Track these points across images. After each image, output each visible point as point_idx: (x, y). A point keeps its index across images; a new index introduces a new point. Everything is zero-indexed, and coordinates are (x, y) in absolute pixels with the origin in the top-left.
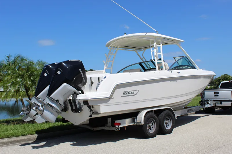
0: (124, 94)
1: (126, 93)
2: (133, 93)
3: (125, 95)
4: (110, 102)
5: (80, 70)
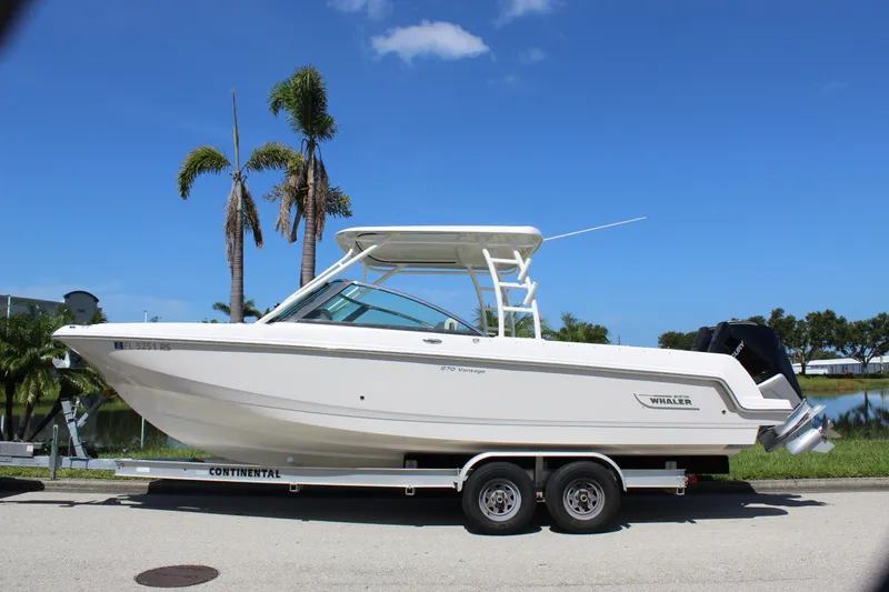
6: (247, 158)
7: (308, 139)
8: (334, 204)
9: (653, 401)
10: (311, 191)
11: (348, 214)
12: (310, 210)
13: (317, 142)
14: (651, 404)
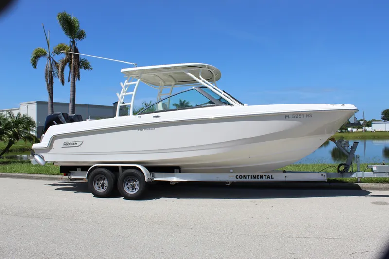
0: (64, 144)
1: (67, 144)
2: (76, 144)
3: (66, 146)
4: (50, 152)
5: (54, 122)
6: (52, 50)
7: (72, 40)
8: (86, 66)
10: (73, 61)
11: (91, 69)
12: (72, 68)
13: (76, 41)
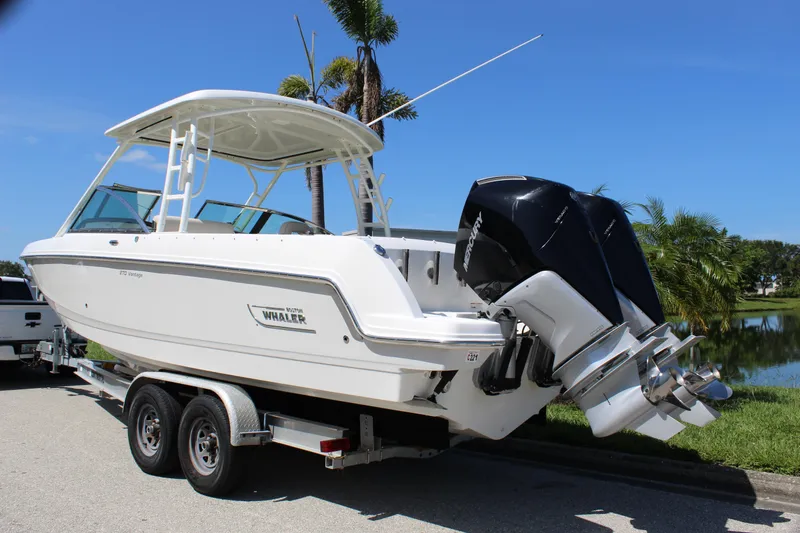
7: (363, 44)
9: (267, 316)
10: (365, 98)
14: (262, 319)
